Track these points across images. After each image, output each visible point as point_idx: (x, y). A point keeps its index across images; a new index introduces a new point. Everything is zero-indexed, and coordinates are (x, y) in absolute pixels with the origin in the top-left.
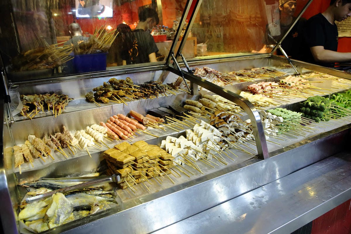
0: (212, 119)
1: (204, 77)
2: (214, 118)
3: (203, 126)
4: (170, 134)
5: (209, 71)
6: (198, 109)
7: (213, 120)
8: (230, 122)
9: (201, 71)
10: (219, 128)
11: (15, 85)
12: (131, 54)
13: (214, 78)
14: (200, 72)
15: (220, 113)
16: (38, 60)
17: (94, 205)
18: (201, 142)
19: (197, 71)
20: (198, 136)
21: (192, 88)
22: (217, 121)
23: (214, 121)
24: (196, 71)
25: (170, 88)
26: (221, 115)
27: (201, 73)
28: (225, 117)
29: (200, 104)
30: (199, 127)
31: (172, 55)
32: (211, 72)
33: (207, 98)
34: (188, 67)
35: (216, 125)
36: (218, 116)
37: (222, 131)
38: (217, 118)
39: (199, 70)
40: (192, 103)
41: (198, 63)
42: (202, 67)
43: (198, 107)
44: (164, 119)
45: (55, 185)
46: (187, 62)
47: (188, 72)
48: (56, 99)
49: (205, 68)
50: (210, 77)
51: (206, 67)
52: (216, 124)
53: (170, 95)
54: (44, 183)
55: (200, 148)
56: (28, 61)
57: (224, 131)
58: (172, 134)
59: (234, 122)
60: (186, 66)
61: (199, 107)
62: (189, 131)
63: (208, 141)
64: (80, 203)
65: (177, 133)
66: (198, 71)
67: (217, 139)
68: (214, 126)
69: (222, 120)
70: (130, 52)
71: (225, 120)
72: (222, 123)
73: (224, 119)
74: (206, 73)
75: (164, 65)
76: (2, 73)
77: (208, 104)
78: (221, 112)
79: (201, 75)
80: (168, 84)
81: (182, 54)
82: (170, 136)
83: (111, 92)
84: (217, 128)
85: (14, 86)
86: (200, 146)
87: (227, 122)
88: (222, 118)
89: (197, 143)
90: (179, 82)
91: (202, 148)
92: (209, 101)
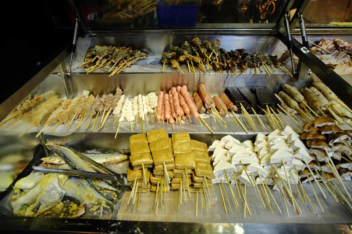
0: (305, 130)
1: (329, 54)
2: (308, 128)
3: (286, 137)
4: (232, 133)
5: (341, 46)
6: (294, 103)
7: (307, 131)
8: (335, 144)
9: (329, 44)
10: (310, 149)
11: (95, 33)
12: (261, 11)
13: (344, 59)
14: (325, 46)
15: (324, 124)
16: (119, 8)
17: (83, 205)
18: (268, 162)
19: (322, 44)
20: (269, 151)
21: (298, 69)
22: (311, 135)
23: (308, 133)
24: (320, 44)
25: (270, 62)
26: (324, 127)
27: (327, 47)
28: (329, 132)
29: (301, 97)
30: (279, 136)
31: (286, 15)
32: (344, 48)
33: (318, 88)
34: (304, 37)
35: (308, 143)
36: (318, 127)
37: (314, 155)
38: (314, 131)
39: (326, 43)
40: (290, 92)
41: (329, 31)
42: (332, 38)
43: (295, 100)
44: (237, 107)
45: (67, 158)
46: (306, 28)
47: (302, 43)
48: (124, 55)
49: (336, 40)
50: (338, 57)
51: (338, 39)
52: (309, 140)
53: (262, 73)
54: (60, 152)
55: (265, 171)
56: (110, 8)
57: (317, 156)
58: (236, 133)
59: (344, 147)
60: (302, 35)
61: (298, 101)
62: (260, 137)
63: (280, 165)
64: (73, 194)
65: (244, 133)
66: (324, 43)
67: (300, 166)
68: (304, 141)
69: (321, 137)
70: (260, 9)
71: (328, 139)
72: (319, 143)
73: (326, 135)
74: (334, 49)
75: (272, 28)
76: (77, 19)
77: (313, 101)
78: (325, 122)
79: (325, 51)
80: (270, 56)
81: (302, 16)
82: (231, 135)
83: (184, 56)
84: (308, 148)
85: (93, 35)
86: (266, 167)
87: (328, 144)
88: (323, 133)
89: (263, 162)
90: (287, 55)
91: (270, 172)
92: (319, 95)
